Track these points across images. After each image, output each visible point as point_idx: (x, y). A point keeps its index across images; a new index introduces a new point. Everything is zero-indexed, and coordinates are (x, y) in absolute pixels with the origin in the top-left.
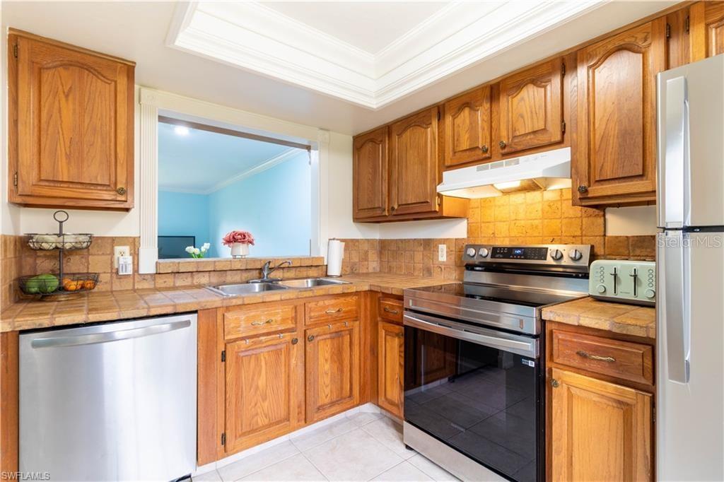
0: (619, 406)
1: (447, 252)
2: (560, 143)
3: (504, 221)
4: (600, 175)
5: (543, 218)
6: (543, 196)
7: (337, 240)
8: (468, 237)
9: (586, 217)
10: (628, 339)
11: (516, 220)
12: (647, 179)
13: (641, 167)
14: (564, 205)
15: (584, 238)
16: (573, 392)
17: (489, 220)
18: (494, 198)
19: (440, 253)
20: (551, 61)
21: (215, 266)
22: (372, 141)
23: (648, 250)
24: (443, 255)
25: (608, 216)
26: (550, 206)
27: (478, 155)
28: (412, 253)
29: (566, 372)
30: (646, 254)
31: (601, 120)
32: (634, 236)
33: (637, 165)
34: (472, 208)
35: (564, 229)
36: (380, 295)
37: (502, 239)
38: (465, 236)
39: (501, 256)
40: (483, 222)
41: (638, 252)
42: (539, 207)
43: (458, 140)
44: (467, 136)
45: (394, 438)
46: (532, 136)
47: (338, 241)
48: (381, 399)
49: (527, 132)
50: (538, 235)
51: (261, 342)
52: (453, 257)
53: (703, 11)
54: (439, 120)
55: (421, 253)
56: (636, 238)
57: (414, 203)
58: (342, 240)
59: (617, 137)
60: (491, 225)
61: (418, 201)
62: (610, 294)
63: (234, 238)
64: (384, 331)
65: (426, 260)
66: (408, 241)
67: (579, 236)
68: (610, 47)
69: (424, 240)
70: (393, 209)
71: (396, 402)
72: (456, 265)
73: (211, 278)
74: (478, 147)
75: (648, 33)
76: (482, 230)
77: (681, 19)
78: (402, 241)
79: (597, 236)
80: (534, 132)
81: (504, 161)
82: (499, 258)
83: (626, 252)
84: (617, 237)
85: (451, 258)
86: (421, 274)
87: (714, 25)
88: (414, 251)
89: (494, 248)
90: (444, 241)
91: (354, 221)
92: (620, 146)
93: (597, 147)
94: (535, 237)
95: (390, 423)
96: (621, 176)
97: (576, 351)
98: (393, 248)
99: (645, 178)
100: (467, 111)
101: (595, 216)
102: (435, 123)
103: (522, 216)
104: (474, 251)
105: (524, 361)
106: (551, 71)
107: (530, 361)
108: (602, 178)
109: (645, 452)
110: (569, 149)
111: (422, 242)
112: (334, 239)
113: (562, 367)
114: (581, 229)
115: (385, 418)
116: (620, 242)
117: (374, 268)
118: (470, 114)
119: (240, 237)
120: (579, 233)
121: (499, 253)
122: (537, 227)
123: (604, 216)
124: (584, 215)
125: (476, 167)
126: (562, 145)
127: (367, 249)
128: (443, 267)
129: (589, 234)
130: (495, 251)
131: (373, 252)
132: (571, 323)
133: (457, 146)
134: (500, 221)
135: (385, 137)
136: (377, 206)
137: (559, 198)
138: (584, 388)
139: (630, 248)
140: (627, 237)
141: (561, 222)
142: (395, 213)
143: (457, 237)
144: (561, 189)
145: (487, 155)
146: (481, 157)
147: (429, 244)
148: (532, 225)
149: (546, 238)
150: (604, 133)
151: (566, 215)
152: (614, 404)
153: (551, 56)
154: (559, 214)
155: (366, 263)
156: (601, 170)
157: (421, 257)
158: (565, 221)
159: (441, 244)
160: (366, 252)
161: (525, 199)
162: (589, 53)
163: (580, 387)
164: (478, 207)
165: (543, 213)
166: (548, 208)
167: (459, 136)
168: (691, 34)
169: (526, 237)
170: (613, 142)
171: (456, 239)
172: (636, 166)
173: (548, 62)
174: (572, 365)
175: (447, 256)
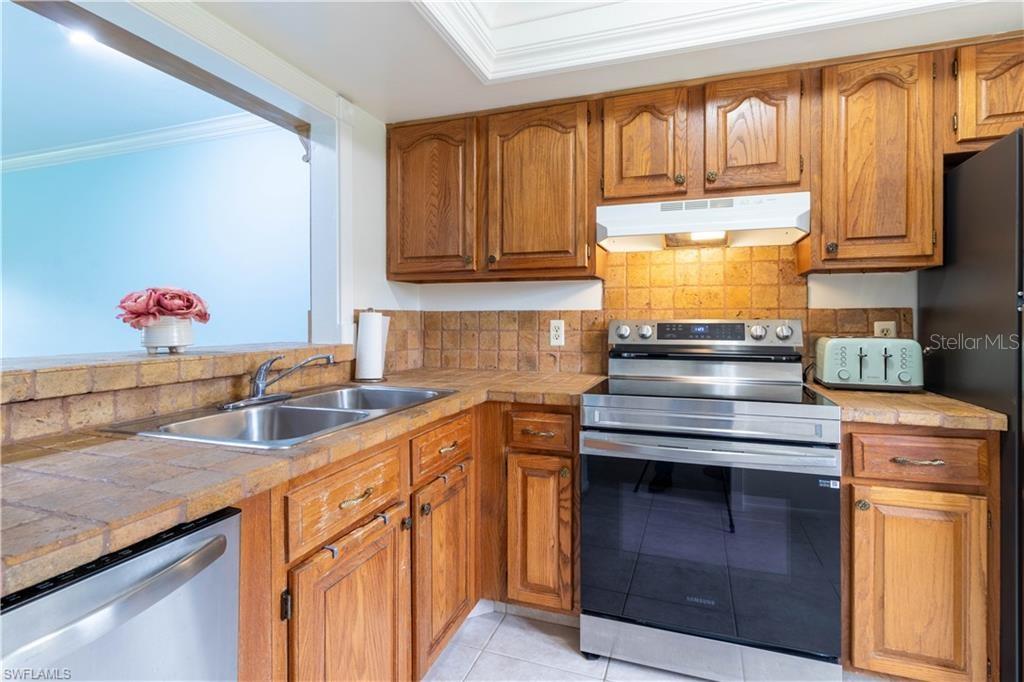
0: (947, 519)
1: (566, 332)
2: (794, 185)
3: (666, 287)
4: (854, 230)
5: (726, 284)
6: (724, 253)
7: (377, 311)
8: (604, 309)
9: (784, 285)
10: (954, 433)
11: (685, 285)
12: (909, 242)
13: (904, 226)
14: (754, 268)
15: (781, 311)
16: (884, 512)
17: (641, 285)
18: (650, 253)
19: (553, 333)
20: (788, 72)
21: (140, 375)
22: (438, 137)
23: (860, 325)
24: (558, 336)
25: (810, 284)
26: (735, 268)
27: (668, 187)
28: (495, 333)
29: (874, 488)
30: (857, 330)
31: (855, 162)
32: (842, 310)
33: (900, 223)
34: (612, 266)
35: (754, 299)
36: (509, 408)
37: (662, 312)
38: (598, 306)
39: (674, 336)
40: (632, 287)
41: (847, 328)
42: (720, 269)
43: (628, 160)
44: (647, 155)
45: (554, 649)
46: (755, 170)
47: (380, 314)
48: (515, 589)
49: (750, 163)
50: (717, 306)
51: (356, 544)
52: (577, 339)
53: (974, 57)
54: (589, 124)
55: (516, 333)
56: (845, 312)
57: (539, 253)
58: (386, 313)
59: (876, 186)
60: (645, 292)
61: (547, 249)
62: (855, 380)
63: (159, 303)
64: (520, 470)
65: (524, 345)
66: (489, 313)
67: (774, 309)
68: (868, 73)
69: (519, 312)
70: (492, 260)
71: (552, 586)
72: (582, 350)
73: (119, 406)
74: (666, 175)
75: (915, 67)
76: (629, 299)
77: (948, 60)
78: (472, 314)
79: (796, 309)
80: (760, 165)
81: (709, 200)
82: (671, 338)
83: (833, 329)
84: (823, 310)
85: (572, 341)
86: (516, 368)
87: (984, 76)
88: (499, 331)
89: (659, 325)
90: (559, 315)
91: (388, 278)
92: (879, 198)
93: (850, 195)
94: (713, 309)
95: (525, 625)
96: (879, 235)
97: (890, 457)
98: (454, 325)
99: (906, 240)
100: (646, 118)
101: (796, 284)
102: (582, 128)
103: (693, 280)
104: (628, 328)
105: (822, 483)
106: (786, 85)
107: (832, 482)
108: (856, 236)
109: (980, 569)
110: (807, 195)
111: (517, 316)
112: (370, 310)
113: (868, 482)
114: (778, 300)
115: (509, 618)
116: (826, 315)
117: (415, 361)
118: (651, 124)
119: (178, 302)
120: (775, 305)
121: (669, 332)
122: (716, 295)
123: (806, 284)
124: (781, 282)
125: (660, 203)
126: (798, 188)
127: (405, 328)
128: (558, 355)
129: (789, 306)
130: (663, 330)
131: (414, 332)
132: (885, 422)
133: (627, 169)
134: (660, 287)
135: (471, 135)
136: (451, 252)
137: (748, 259)
138: (901, 504)
139: (839, 323)
140: (834, 310)
141: (750, 291)
142: (494, 266)
143: (583, 309)
144: (751, 248)
145: (682, 188)
146: (671, 190)
147: (531, 321)
148: (710, 293)
149: (729, 311)
150: (859, 179)
151: (758, 281)
152: (941, 518)
153: (785, 66)
154: (749, 278)
155: (404, 352)
156: (854, 226)
157: (515, 339)
158: (755, 289)
159: (554, 318)
160: (405, 333)
161: (699, 256)
162: (840, 75)
163: (896, 503)
164: (622, 265)
165: (725, 277)
166: (732, 270)
167: (631, 153)
168: (960, 79)
169: (699, 309)
170: (870, 193)
171: (583, 312)
172: (898, 225)
173: (782, 73)
174: (883, 476)
175: (566, 338)
